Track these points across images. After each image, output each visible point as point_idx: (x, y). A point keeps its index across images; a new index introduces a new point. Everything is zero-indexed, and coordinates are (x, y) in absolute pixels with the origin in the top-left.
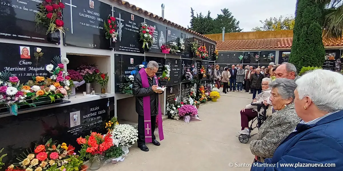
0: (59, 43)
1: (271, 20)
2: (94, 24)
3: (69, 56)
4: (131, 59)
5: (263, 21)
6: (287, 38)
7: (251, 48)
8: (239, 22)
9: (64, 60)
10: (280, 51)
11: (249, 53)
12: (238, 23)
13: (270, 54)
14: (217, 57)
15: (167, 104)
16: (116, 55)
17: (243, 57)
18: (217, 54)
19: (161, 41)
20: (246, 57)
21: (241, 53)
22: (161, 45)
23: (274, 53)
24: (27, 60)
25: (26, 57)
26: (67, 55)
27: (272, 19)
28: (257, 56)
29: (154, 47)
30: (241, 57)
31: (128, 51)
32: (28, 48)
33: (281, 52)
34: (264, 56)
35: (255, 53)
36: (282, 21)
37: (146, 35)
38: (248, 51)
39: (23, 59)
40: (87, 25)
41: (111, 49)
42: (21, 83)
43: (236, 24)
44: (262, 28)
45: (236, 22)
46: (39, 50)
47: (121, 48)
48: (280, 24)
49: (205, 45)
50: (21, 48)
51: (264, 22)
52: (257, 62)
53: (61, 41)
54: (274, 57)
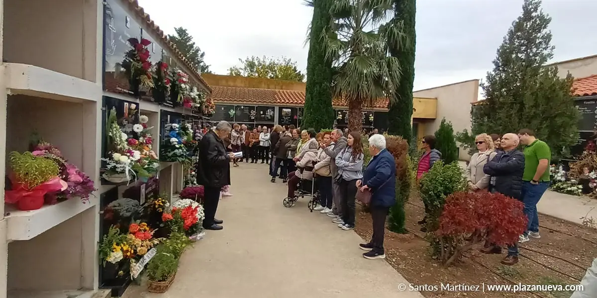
0: (138, 98)
1: (253, 59)
4: (168, 116)
5: (244, 59)
6: (282, 90)
7: (245, 101)
8: (204, 53)
10: (279, 107)
11: (242, 107)
12: (202, 55)
13: (268, 111)
15: (183, 178)
16: (162, 111)
17: (234, 112)
20: (239, 113)
21: (231, 107)
23: (273, 109)
25: (126, 115)
27: (255, 59)
28: (253, 113)
30: (232, 112)
31: (168, 106)
32: (127, 104)
33: (281, 109)
34: (262, 112)
35: (251, 108)
36: (267, 64)
37: (183, 85)
38: (243, 104)
39: (125, 119)
41: (159, 103)
43: (199, 55)
44: (242, 69)
45: (200, 53)
46: (134, 106)
48: (264, 67)
50: (125, 104)
51: (245, 62)
52: (253, 120)
54: (274, 114)
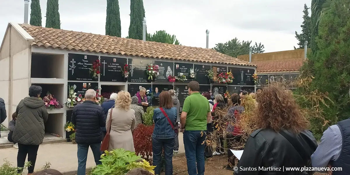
0: (98, 81)
2: (115, 70)
3: (102, 86)
4: (140, 86)
9: (100, 87)
14: (256, 81)
16: (129, 85)
18: (255, 78)
19: (168, 73)
22: (168, 76)
24: (85, 88)
25: (85, 87)
26: (101, 86)
29: (161, 78)
31: (138, 82)
32: (86, 83)
37: (150, 72)
39: (84, 88)
40: (112, 71)
41: (125, 82)
42: (82, 97)
46: (90, 84)
47: (132, 80)
49: (231, 71)
50: (84, 83)
53: (99, 80)
